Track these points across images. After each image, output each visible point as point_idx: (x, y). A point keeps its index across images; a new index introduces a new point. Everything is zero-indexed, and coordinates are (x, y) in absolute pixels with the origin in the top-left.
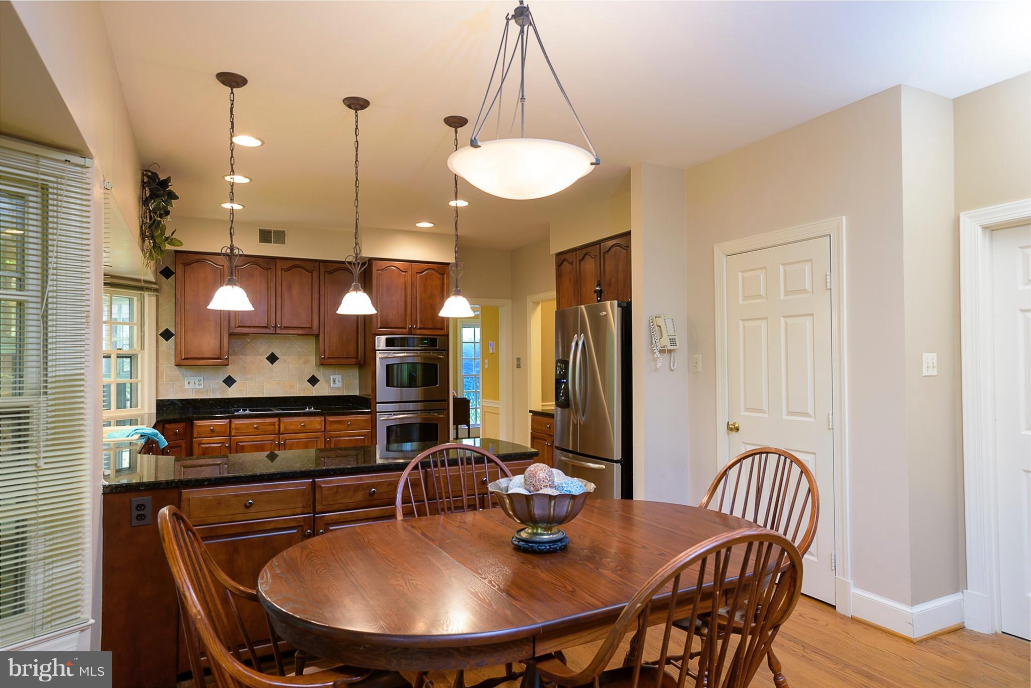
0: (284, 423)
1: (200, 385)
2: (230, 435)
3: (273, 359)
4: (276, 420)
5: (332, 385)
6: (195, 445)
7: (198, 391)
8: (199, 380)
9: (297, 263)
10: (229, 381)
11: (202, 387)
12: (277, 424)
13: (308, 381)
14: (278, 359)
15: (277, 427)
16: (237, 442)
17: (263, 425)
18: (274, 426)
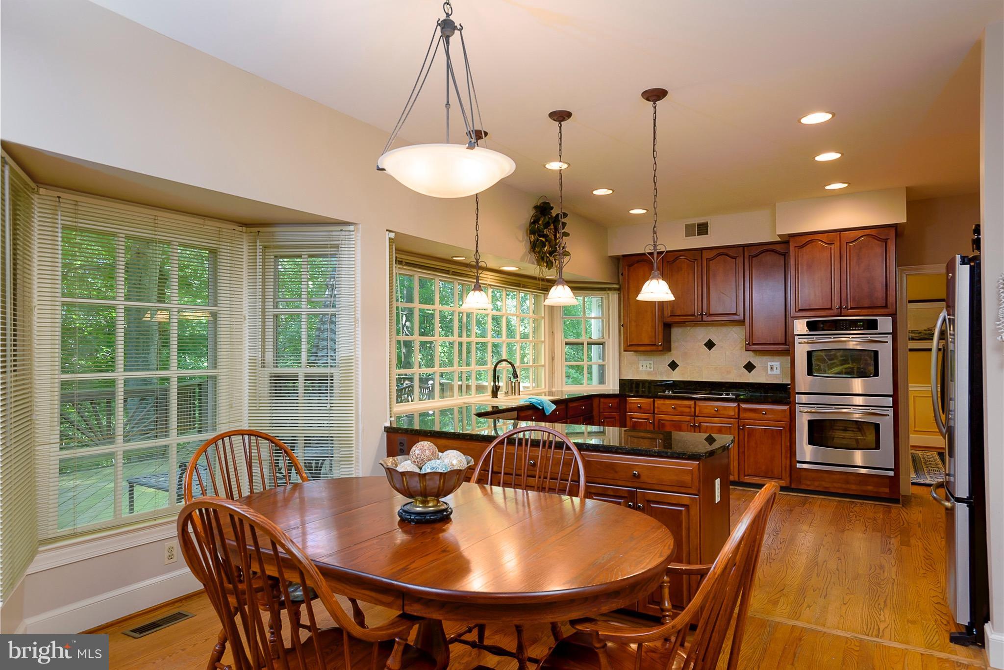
0: (699, 406)
1: (650, 368)
2: (654, 413)
3: (710, 345)
4: (692, 403)
5: (770, 372)
6: (628, 419)
7: (649, 373)
8: (650, 364)
9: (721, 251)
10: (673, 366)
11: (652, 370)
12: (693, 406)
13: (744, 367)
14: (715, 345)
15: (693, 410)
16: (659, 420)
17: (680, 407)
18: (690, 407)
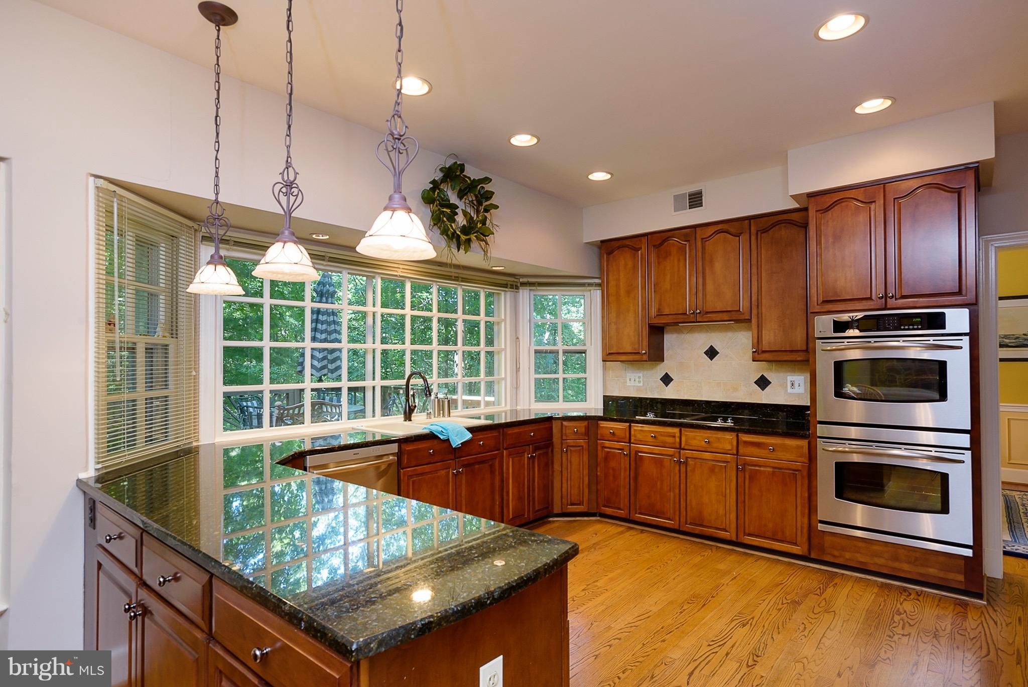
0: (686, 435)
1: (639, 382)
2: (630, 442)
3: (712, 353)
4: (676, 431)
5: (790, 390)
6: (599, 448)
7: (638, 389)
8: (639, 377)
9: (719, 227)
10: (667, 379)
11: (641, 384)
12: (678, 435)
13: (755, 382)
14: (718, 353)
15: (678, 440)
16: (636, 451)
17: (661, 435)
18: (674, 437)
